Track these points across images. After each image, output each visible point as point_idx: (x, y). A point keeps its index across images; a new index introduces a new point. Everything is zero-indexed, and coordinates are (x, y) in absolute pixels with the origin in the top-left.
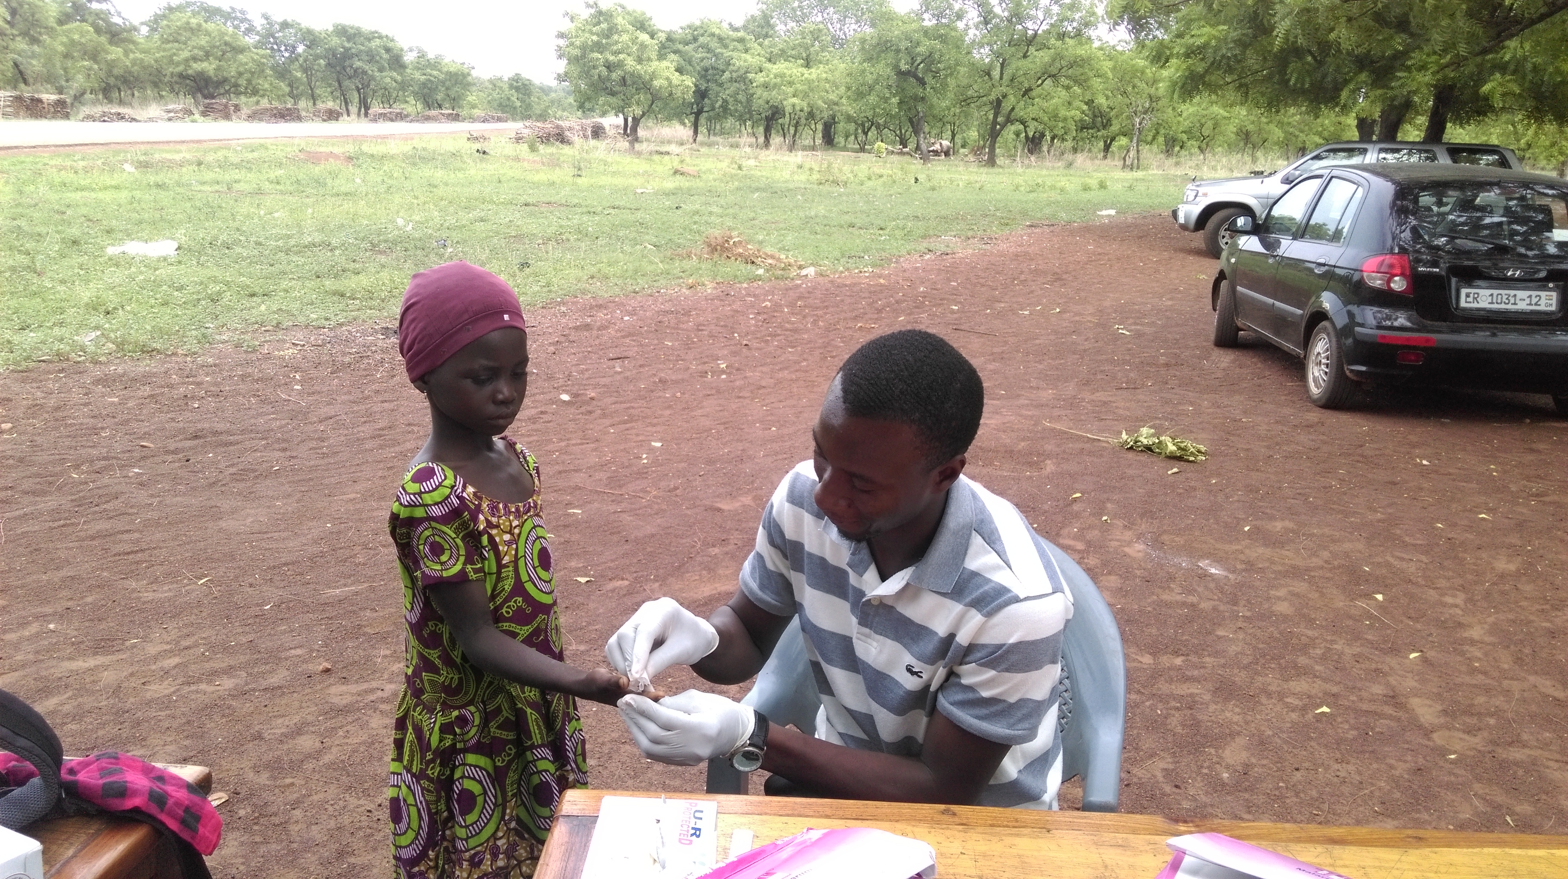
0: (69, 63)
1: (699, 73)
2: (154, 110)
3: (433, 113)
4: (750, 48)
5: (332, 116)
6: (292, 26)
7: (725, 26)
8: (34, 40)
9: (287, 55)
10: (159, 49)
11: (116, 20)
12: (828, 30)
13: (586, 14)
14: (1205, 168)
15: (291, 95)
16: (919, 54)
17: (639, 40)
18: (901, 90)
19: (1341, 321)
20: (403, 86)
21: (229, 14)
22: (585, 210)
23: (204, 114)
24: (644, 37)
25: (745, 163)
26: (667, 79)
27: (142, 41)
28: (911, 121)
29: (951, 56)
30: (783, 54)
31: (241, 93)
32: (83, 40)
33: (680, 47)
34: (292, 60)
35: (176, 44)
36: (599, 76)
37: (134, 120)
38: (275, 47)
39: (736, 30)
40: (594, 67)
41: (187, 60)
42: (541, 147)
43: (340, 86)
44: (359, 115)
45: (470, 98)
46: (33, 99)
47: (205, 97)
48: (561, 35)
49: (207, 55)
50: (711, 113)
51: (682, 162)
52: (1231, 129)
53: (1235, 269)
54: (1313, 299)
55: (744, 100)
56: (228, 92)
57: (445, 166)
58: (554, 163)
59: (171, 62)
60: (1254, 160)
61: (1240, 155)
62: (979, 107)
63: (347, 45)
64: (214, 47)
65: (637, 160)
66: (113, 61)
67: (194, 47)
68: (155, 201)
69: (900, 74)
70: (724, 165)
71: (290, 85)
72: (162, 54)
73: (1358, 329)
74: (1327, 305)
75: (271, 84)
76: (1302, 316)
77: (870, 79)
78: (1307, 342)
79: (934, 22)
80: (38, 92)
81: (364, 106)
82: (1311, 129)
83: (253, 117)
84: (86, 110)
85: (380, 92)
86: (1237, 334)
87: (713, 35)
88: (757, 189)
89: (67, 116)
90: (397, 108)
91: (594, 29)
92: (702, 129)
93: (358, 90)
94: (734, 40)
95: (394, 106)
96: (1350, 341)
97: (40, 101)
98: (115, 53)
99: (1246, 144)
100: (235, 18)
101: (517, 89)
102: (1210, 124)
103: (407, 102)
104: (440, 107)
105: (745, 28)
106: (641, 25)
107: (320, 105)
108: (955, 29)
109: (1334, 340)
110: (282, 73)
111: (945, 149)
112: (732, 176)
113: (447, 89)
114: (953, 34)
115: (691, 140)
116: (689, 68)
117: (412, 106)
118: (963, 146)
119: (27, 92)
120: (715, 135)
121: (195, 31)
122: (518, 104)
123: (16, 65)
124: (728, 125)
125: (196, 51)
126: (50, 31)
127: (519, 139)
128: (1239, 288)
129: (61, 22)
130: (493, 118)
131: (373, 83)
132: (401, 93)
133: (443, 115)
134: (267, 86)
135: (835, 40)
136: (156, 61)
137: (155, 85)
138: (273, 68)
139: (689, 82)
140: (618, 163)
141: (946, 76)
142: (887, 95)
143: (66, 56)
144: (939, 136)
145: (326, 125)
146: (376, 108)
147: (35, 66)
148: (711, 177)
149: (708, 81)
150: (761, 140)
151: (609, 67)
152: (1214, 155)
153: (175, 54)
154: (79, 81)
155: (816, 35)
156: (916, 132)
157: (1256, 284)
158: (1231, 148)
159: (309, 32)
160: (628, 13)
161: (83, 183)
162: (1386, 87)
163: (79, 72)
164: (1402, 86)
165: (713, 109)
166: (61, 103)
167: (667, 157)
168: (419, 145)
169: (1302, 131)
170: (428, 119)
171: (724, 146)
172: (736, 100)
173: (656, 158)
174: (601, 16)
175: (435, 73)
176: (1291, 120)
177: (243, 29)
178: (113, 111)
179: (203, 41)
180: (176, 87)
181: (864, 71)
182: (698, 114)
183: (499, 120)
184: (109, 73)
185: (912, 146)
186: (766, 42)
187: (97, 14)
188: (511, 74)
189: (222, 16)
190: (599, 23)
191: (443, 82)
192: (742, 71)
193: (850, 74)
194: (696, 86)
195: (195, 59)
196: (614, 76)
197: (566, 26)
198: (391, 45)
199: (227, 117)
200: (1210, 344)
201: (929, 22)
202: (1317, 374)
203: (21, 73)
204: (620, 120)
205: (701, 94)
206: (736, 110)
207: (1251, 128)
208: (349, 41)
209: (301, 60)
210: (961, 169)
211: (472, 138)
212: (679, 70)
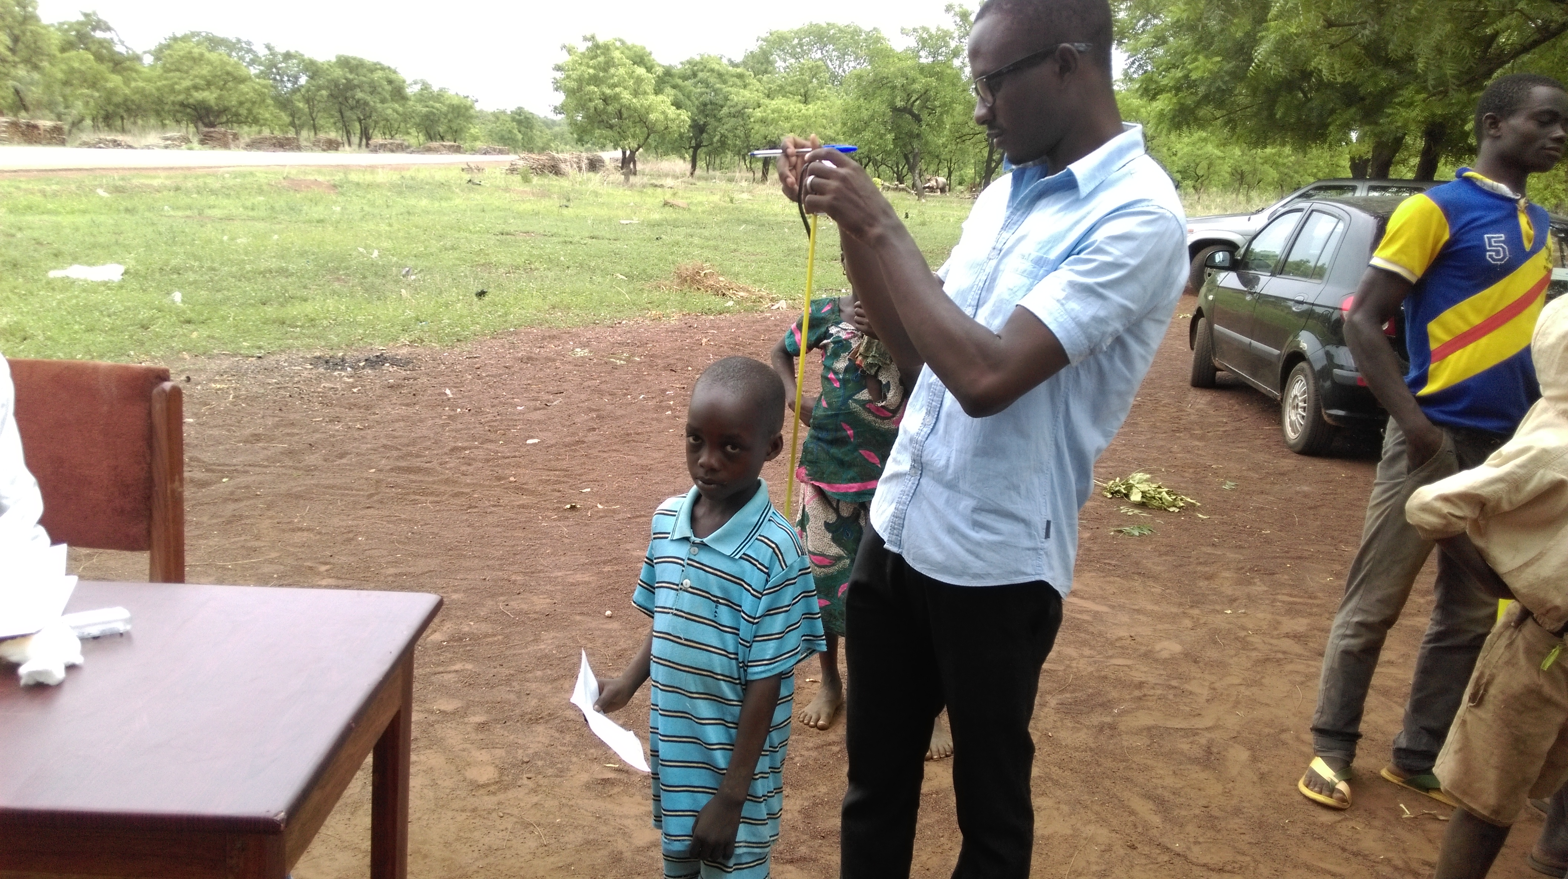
0: (68, 90)
1: (698, 108)
2: (153, 138)
3: (435, 144)
4: (749, 84)
5: (332, 145)
6: (295, 57)
7: (725, 61)
8: (36, 67)
9: (289, 85)
10: (160, 78)
11: (119, 48)
12: (828, 67)
13: (582, 47)
14: (1199, 208)
15: (292, 124)
16: (914, 91)
17: (635, 75)
18: (896, 128)
19: (1319, 363)
20: (406, 118)
21: (234, 44)
22: (561, 239)
23: (202, 142)
24: (641, 71)
25: (737, 196)
26: (663, 113)
27: (146, 70)
28: (906, 157)
29: (947, 93)
30: (782, 91)
31: (242, 122)
32: (83, 68)
33: (680, 82)
34: (295, 91)
35: (178, 74)
36: (595, 109)
37: (130, 147)
38: (278, 77)
39: (736, 66)
40: (591, 100)
41: (188, 89)
42: (535, 180)
43: (342, 117)
44: (360, 145)
45: (472, 131)
46: (28, 126)
47: (206, 125)
48: (558, 68)
49: (209, 84)
50: (710, 148)
51: (674, 194)
52: (1225, 169)
53: (1213, 305)
54: (1291, 338)
55: (742, 135)
56: (227, 122)
57: (431, 196)
58: (545, 194)
59: (173, 91)
60: (1249, 200)
61: (1234, 196)
62: (975, 144)
63: (351, 76)
64: (215, 76)
65: (628, 193)
66: (112, 89)
67: (196, 76)
68: (116, 225)
69: (895, 110)
70: (716, 198)
71: (293, 115)
72: (164, 82)
73: (1336, 371)
74: (1304, 345)
75: (272, 114)
76: (1279, 356)
77: (865, 114)
78: (1284, 383)
79: (931, 59)
80: (33, 118)
81: (366, 135)
82: (1305, 170)
83: (255, 145)
84: (85, 137)
85: (382, 123)
86: (1214, 375)
87: (712, 70)
88: (745, 222)
89: (63, 143)
90: (399, 138)
91: (591, 62)
92: (701, 164)
93: (360, 121)
94: (733, 76)
95: (397, 136)
96: (1328, 384)
97: (35, 127)
98: (115, 81)
99: (1241, 184)
100: (241, 49)
101: (519, 122)
102: (1204, 164)
103: (409, 133)
104: (442, 138)
105: (745, 64)
106: (640, 59)
107: (322, 135)
108: (950, 67)
109: (1311, 382)
110: (284, 103)
111: (941, 186)
112: (722, 210)
113: (450, 121)
114: (949, 71)
115: (688, 174)
116: (688, 103)
117: (415, 138)
118: (960, 184)
119: (23, 118)
120: (714, 169)
121: (197, 60)
122: (520, 136)
123: (17, 92)
124: (728, 159)
125: (197, 80)
126: (51, 58)
127: (513, 170)
128: (1216, 326)
129: (63, 50)
130: (495, 150)
131: (374, 114)
132: (402, 125)
133: (444, 146)
134: (267, 115)
135: (834, 77)
136: (158, 89)
137: (158, 113)
138: (273, 98)
139: (685, 116)
140: (609, 195)
141: (941, 114)
142: (882, 131)
143: (66, 83)
144: (936, 173)
145: (325, 154)
146: (377, 139)
147: (34, 93)
148: (700, 209)
149: (707, 116)
150: (759, 175)
151: (606, 100)
152: (1209, 195)
153: (176, 83)
154: (78, 107)
155: (815, 72)
156: (911, 169)
157: (1233, 322)
158: (1225, 186)
159: (312, 63)
160: (628, 48)
161: (50, 206)
162: (1376, 123)
163: (77, 99)
164: (1391, 123)
165: (711, 144)
166: (57, 130)
167: (659, 190)
168: (407, 174)
169: (1296, 172)
170: (429, 150)
171: (721, 180)
172: (735, 136)
173: (650, 191)
174: (597, 49)
175: (437, 105)
176: (1285, 161)
177: (247, 60)
178: (109, 138)
179: (205, 71)
180: (179, 115)
181: (859, 107)
182: (696, 148)
183: (501, 152)
184: (109, 101)
185: (908, 182)
186: (765, 78)
187: (101, 43)
188: (513, 108)
189: (227, 46)
190: (595, 57)
191: (446, 115)
192: (740, 107)
193: (845, 110)
194: (693, 120)
195: (196, 88)
196: (610, 109)
197: (564, 58)
198: (393, 76)
199: (226, 145)
200: (1187, 385)
201: (925, 59)
202: (1293, 418)
203: (21, 100)
204: (618, 154)
205: (699, 129)
206: (735, 145)
207: (1246, 168)
208: (351, 72)
209: (303, 90)
210: (954, 205)
211: (468, 169)
212: (678, 105)
